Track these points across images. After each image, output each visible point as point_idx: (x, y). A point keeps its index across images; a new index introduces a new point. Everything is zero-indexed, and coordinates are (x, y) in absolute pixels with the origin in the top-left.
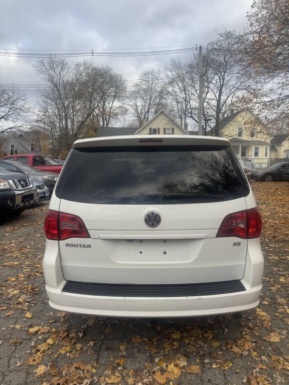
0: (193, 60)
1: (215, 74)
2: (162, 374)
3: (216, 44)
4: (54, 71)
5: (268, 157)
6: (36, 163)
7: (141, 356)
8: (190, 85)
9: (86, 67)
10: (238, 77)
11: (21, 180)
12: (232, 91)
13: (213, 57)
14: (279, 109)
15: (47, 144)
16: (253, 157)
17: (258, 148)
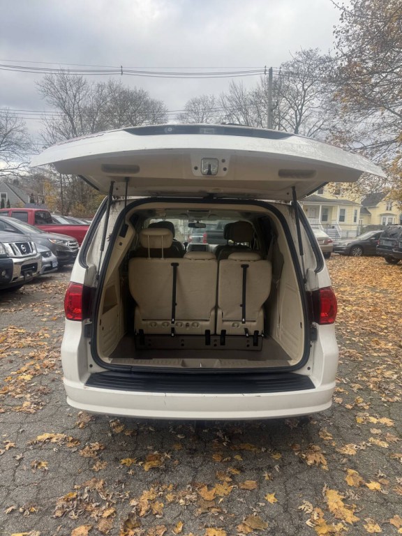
0: (260, 86)
1: (290, 108)
2: (209, 490)
3: (293, 66)
4: (67, 93)
5: (357, 223)
6: (39, 221)
7: (183, 469)
8: (255, 121)
9: (112, 89)
10: (320, 113)
11: (21, 244)
12: (312, 131)
13: (287, 83)
14: (373, 158)
15: (53, 195)
16: (338, 222)
17: (344, 210)
